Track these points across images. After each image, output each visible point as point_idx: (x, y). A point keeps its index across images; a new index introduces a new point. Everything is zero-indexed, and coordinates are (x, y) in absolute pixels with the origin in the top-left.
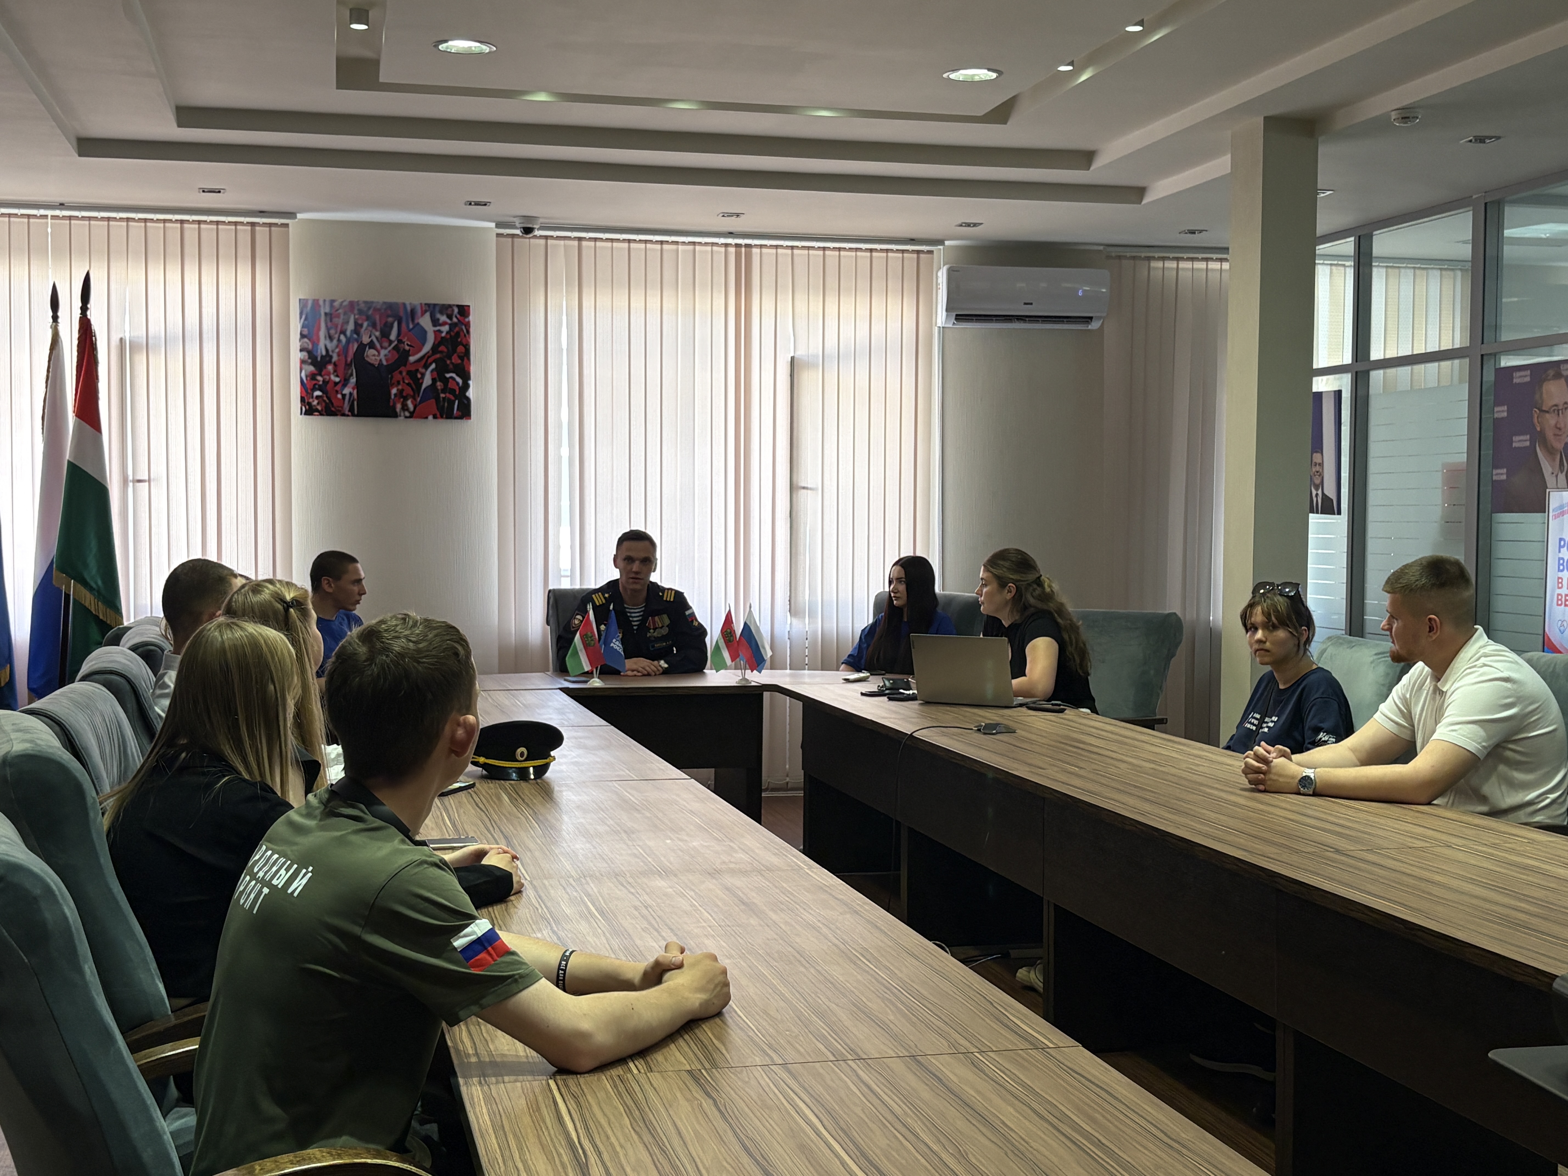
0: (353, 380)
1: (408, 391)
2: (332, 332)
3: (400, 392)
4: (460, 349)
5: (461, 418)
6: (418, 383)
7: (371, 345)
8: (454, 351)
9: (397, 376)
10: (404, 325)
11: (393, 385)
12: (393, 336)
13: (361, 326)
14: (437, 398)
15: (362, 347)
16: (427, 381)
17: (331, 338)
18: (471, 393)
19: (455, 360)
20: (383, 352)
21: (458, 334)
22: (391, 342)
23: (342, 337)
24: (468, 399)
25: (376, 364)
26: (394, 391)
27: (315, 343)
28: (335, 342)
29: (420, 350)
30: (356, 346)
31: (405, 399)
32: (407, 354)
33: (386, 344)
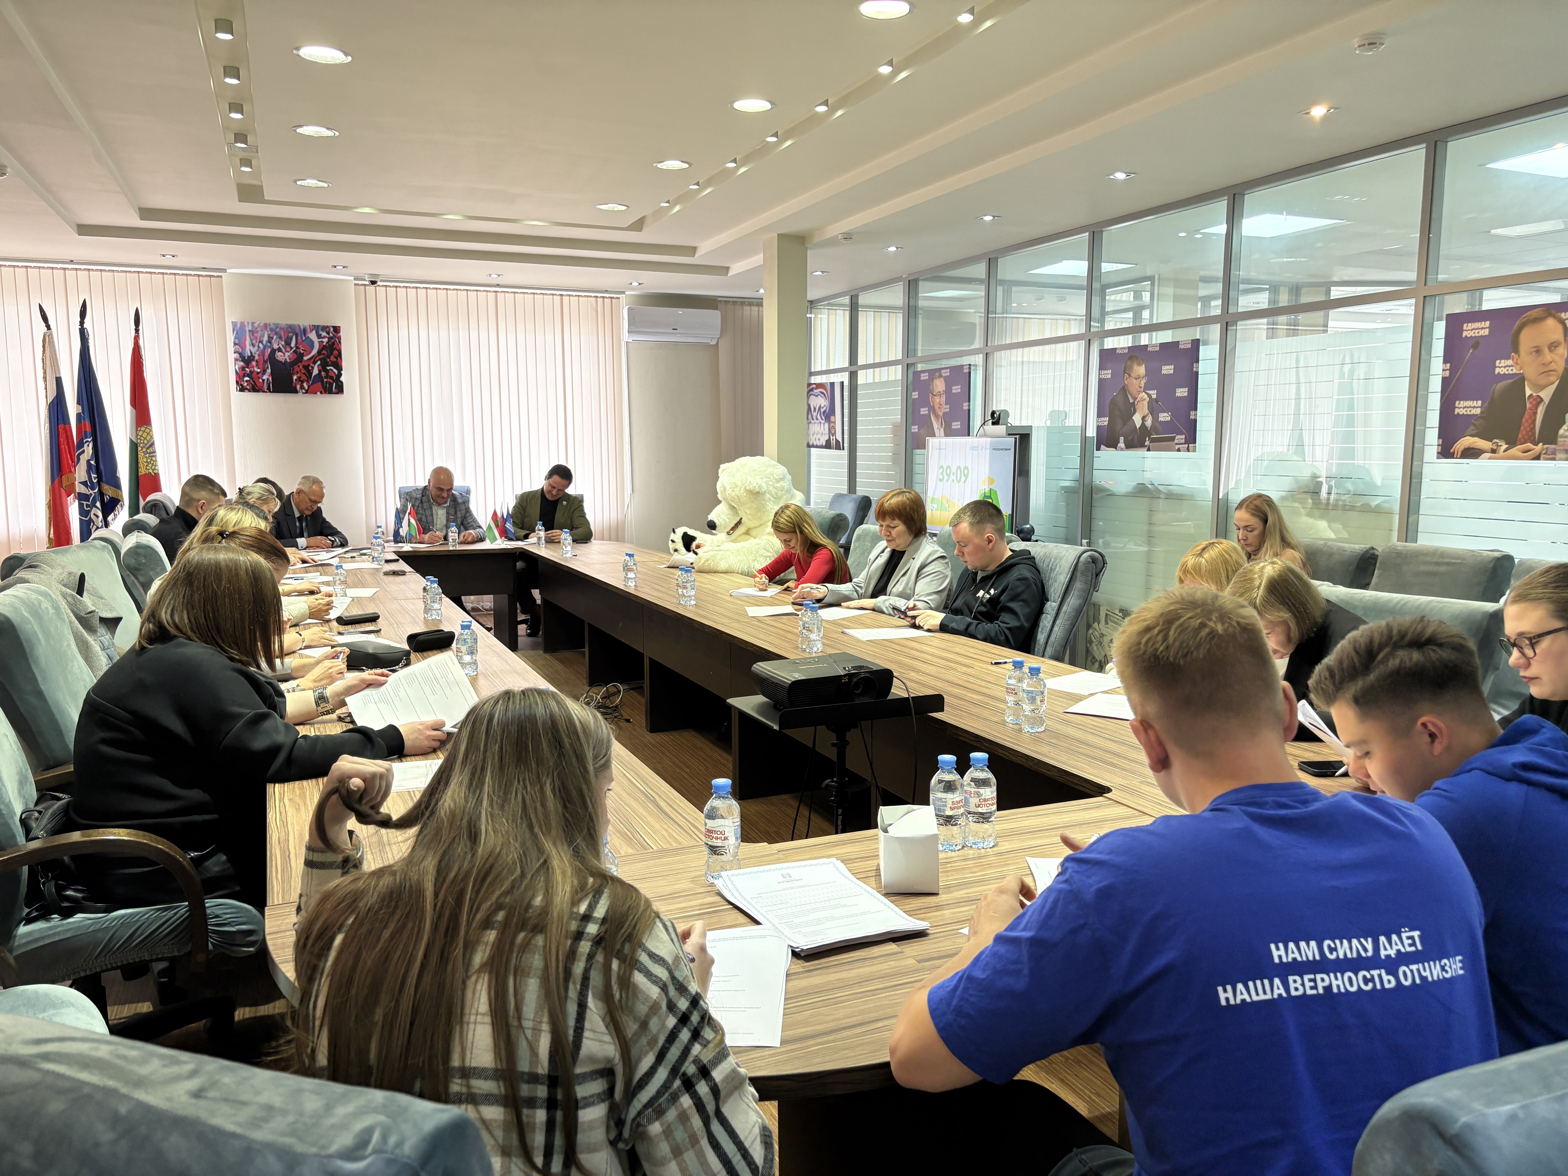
0: (269, 371)
1: (304, 377)
2: (254, 342)
4: (336, 352)
5: (337, 393)
6: (310, 373)
7: (279, 350)
8: (332, 354)
11: (294, 374)
13: (272, 338)
14: (322, 382)
15: (273, 351)
16: (315, 371)
17: (253, 345)
18: (342, 379)
19: (332, 359)
20: (287, 354)
21: (333, 344)
22: (291, 348)
24: (342, 382)
25: (283, 361)
26: (295, 377)
27: (243, 347)
28: (256, 348)
29: (310, 353)
30: (269, 350)
32: (302, 355)
33: (288, 349)
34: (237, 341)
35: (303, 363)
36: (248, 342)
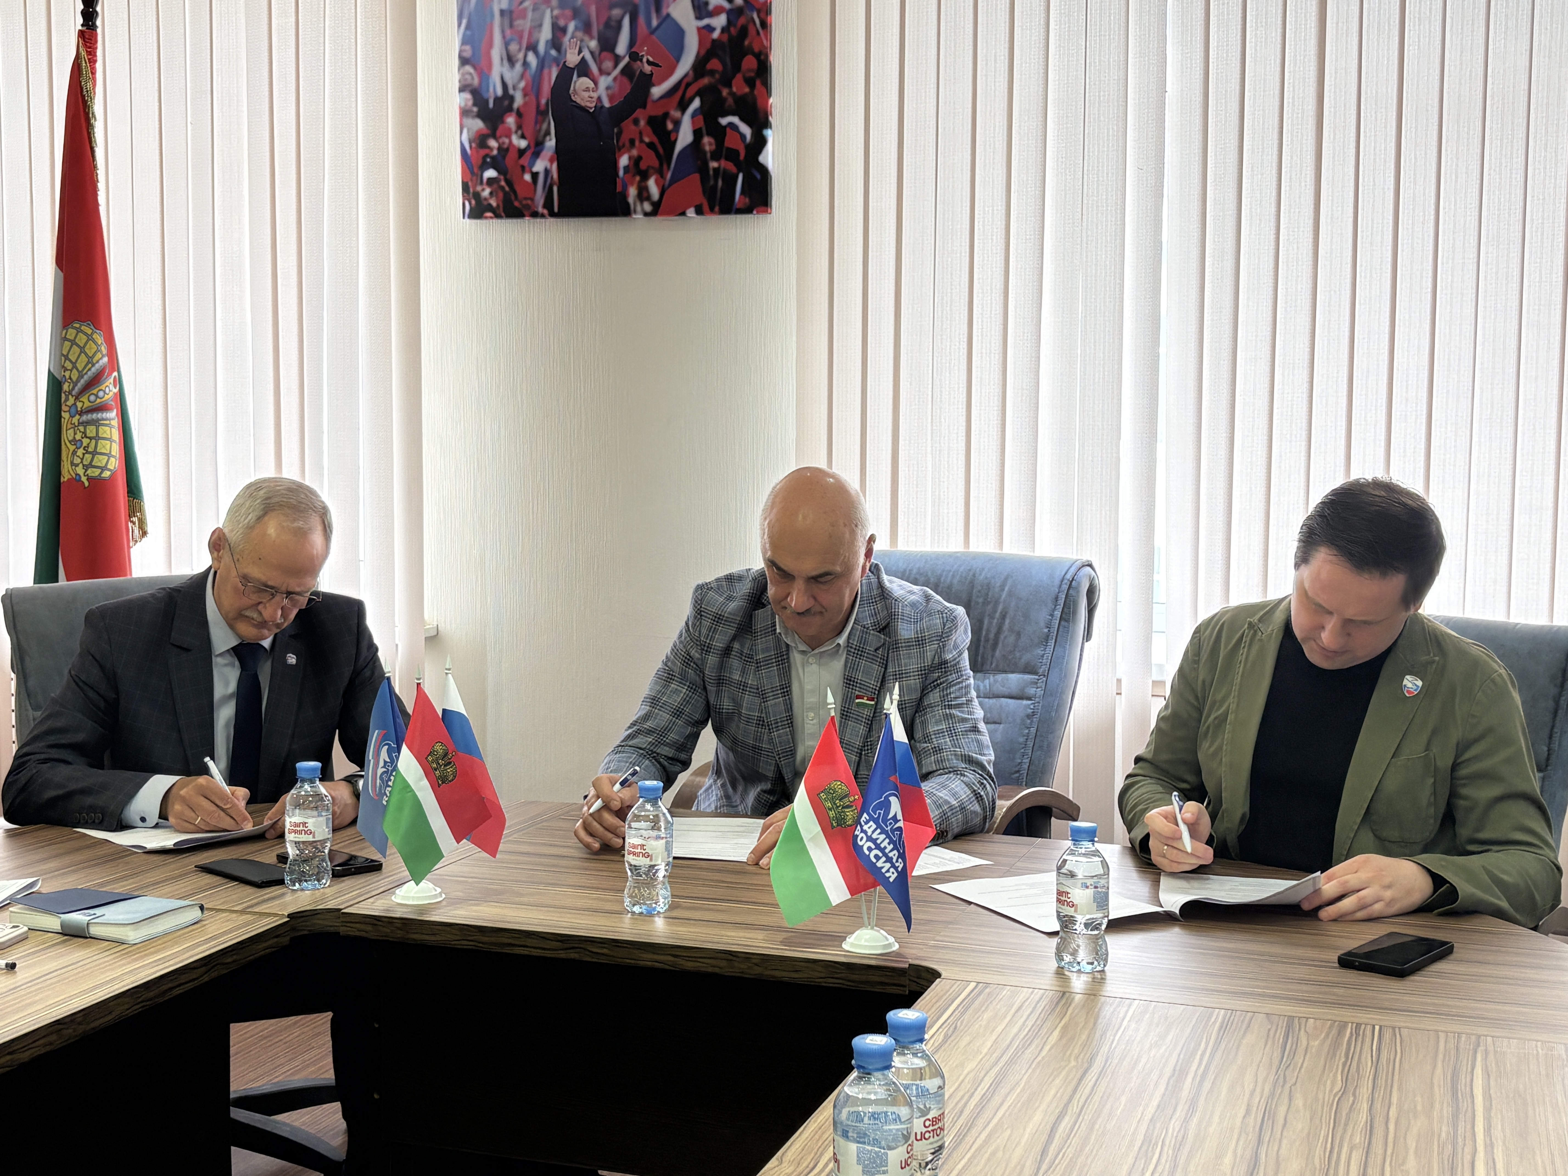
0: (551, 143)
1: (650, 160)
2: (513, 47)
3: (636, 162)
4: (749, 63)
5: (747, 210)
6: (667, 140)
7: (583, 69)
8: (737, 68)
9: (629, 129)
10: (642, 20)
11: (621, 149)
12: (622, 48)
13: (564, 30)
14: (703, 170)
15: (566, 75)
16: (685, 137)
17: (511, 60)
18: (769, 157)
19: (739, 87)
20: (604, 81)
21: (744, 32)
22: (617, 59)
23: (532, 58)
24: (764, 172)
25: (591, 105)
26: (624, 161)
27: (483, 72)
28: (518, 67)
29: (671, 72)
30: (555, 73)
31: (645, 176)
32: (647, 81)
33: (608, 64)
34: (468, 52)
35: (652, 110)
36: (496, 53)
